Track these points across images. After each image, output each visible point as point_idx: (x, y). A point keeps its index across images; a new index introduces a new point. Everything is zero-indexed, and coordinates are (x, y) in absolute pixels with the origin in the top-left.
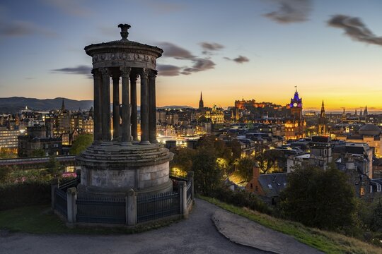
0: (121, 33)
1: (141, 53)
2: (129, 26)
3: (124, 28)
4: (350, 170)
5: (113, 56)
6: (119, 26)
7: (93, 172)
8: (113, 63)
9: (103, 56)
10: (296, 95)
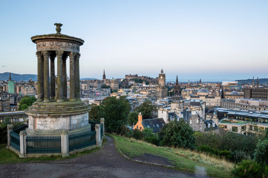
0: (56, 29)
1: (70, 42)
2: (61, 25)
3: (59, 26)
4: (193, 116)
5: (51, 43)
6: (55, 24)
7: (37, 120)
8: (51, 48)
9: (44, 43)
10: (162, 71)
